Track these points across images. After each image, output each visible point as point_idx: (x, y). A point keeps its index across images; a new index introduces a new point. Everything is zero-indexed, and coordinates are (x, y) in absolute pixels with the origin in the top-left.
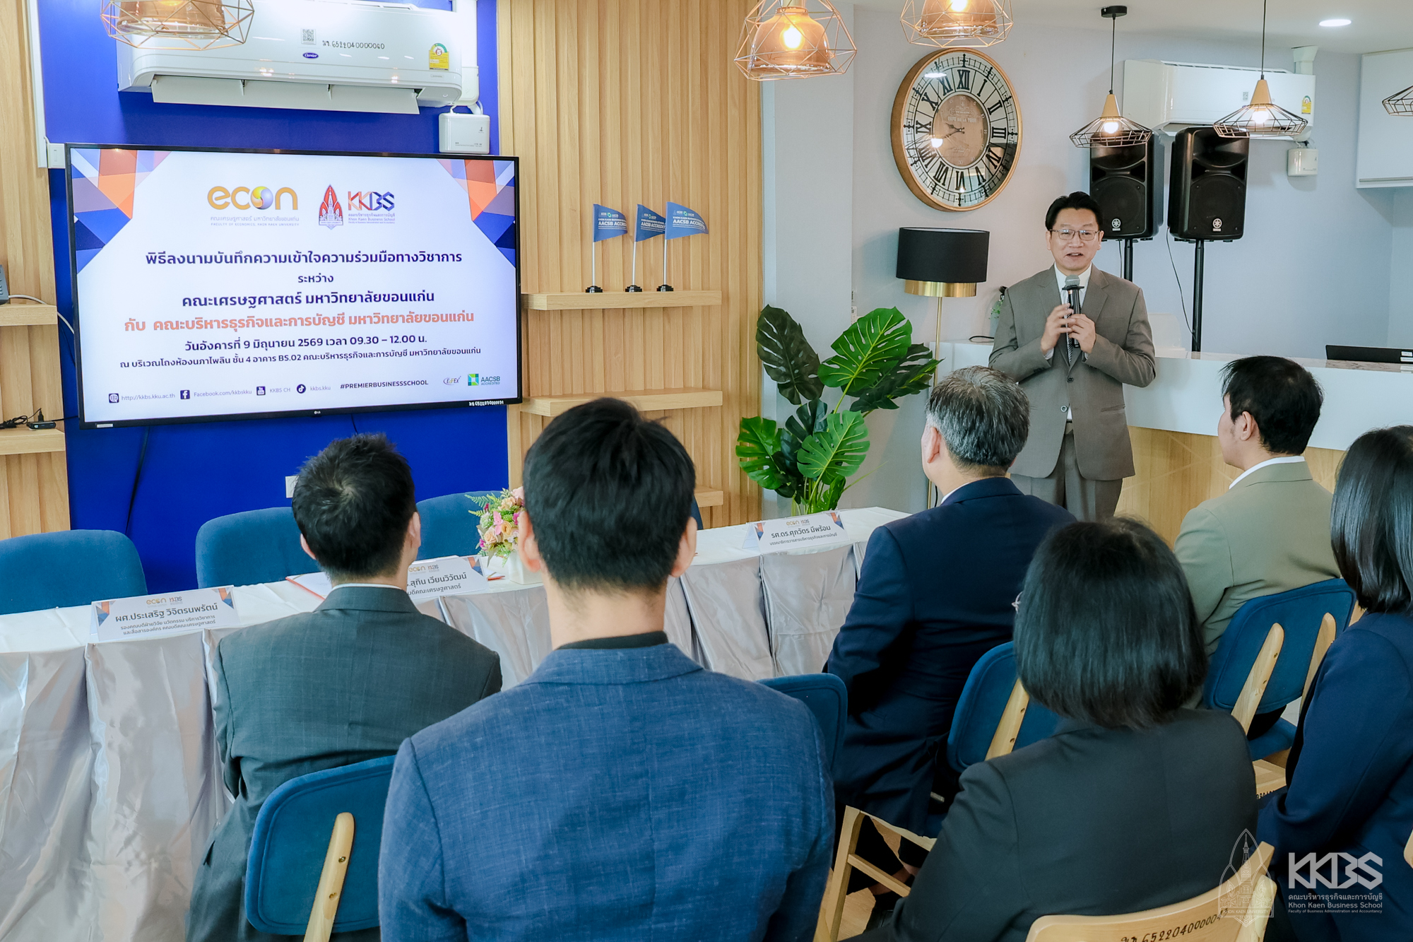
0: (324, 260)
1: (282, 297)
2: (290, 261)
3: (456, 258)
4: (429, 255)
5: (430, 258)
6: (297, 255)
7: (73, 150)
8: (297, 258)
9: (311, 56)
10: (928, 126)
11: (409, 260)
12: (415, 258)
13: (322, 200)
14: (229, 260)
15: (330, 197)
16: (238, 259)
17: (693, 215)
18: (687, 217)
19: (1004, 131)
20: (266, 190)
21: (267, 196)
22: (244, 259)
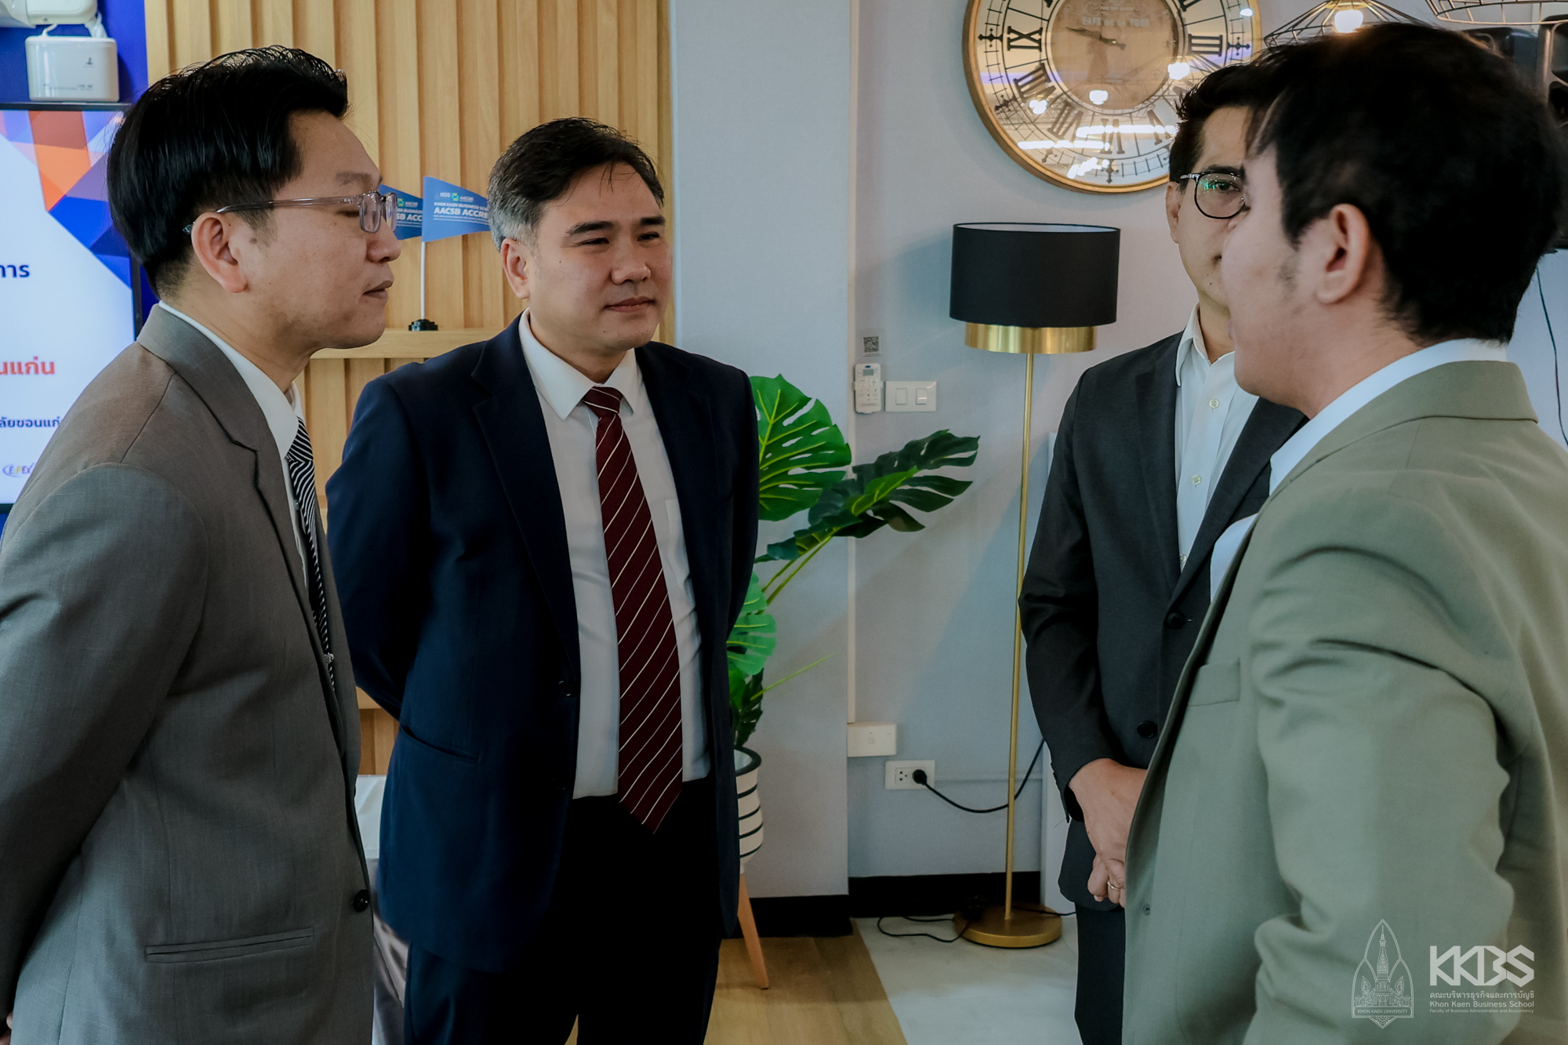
3: (19, 272)
10: (1036, 37)
17: (471, 199)
18: (459, 202)
19: (1217, 42)
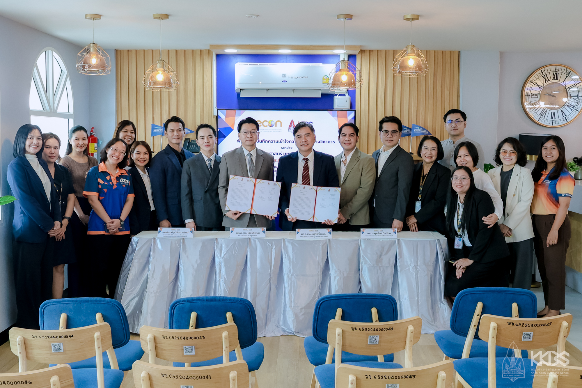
0: (290, 142)
1: (276, 153)
2: (279, 142)
3: (333, 142)
4: (324, 141)
5: (324, 142)
6: (281, 140)
7: (219, 111)
8: (281, 142)
9: (284, 81)
10: (537, 95)
11: (317, 143)
12: (319, 142)
13: (290, 124)
14: (261, 142)
15: (292, 123)
16: (264, 141)
17: (422, 128)
18: (419, 129)
20: (273, 121)
21: (273, 123)
22: (265, 142)
